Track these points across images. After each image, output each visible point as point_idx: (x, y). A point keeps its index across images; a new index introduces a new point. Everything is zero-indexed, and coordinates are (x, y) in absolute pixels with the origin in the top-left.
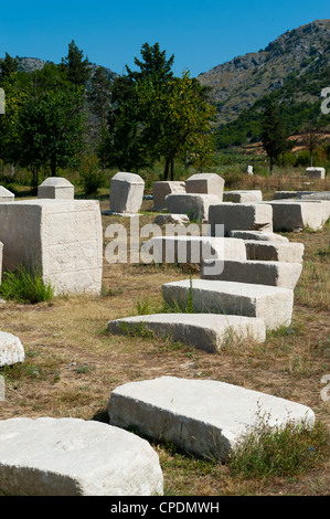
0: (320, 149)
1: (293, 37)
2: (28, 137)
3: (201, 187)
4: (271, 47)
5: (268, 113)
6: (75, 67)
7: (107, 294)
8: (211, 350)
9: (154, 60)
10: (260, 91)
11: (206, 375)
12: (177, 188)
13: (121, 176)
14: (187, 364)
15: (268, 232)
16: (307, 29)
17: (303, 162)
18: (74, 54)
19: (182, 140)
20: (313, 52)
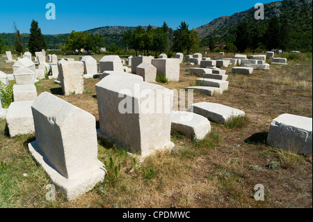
0: (222, 48)
1: (216, 20)
2: (155, 44)
3: (197, 56)
4: (210, 23)
5: (210, 39)
6: (165, 28)
7: (180, 81)
8: (210, 95)
9: (184, 26)
10: (207, 34)
11: (210, 102)
12: (191, 57)
13: (178, 54)
14: (205, 99)
15: (215, 67)
16: (219, 18)
17: (218, 51)
18: (165, 25)
19: (191, 45)
20: (221, 24)
